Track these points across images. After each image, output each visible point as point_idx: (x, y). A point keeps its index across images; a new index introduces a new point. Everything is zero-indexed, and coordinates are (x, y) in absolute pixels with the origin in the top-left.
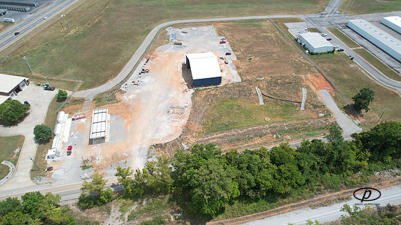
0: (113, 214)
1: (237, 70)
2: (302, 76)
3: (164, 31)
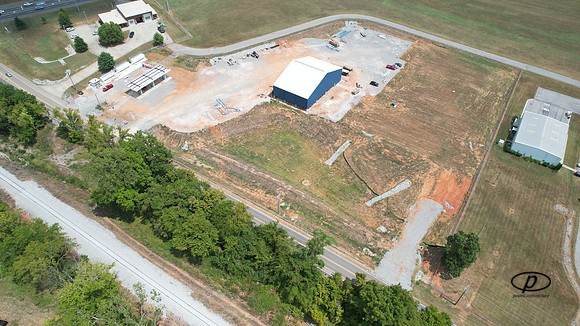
0: (68, 154)
1: (355, 107)
2: (435, 167)
3: (341, 23)
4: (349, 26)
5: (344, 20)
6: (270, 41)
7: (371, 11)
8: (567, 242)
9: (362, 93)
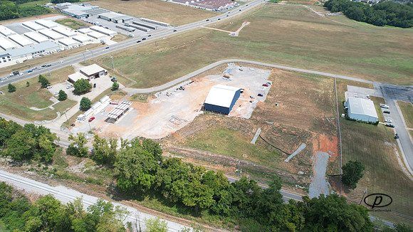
0: (80, 165)
1: (256, 109)
2: (315, 134)
3: (225, 65)
4: (230, 66)
5: (226, 63)
6: (188, 80)
7: (239, 56)
8: (399, 160)
9: (255, 101)
